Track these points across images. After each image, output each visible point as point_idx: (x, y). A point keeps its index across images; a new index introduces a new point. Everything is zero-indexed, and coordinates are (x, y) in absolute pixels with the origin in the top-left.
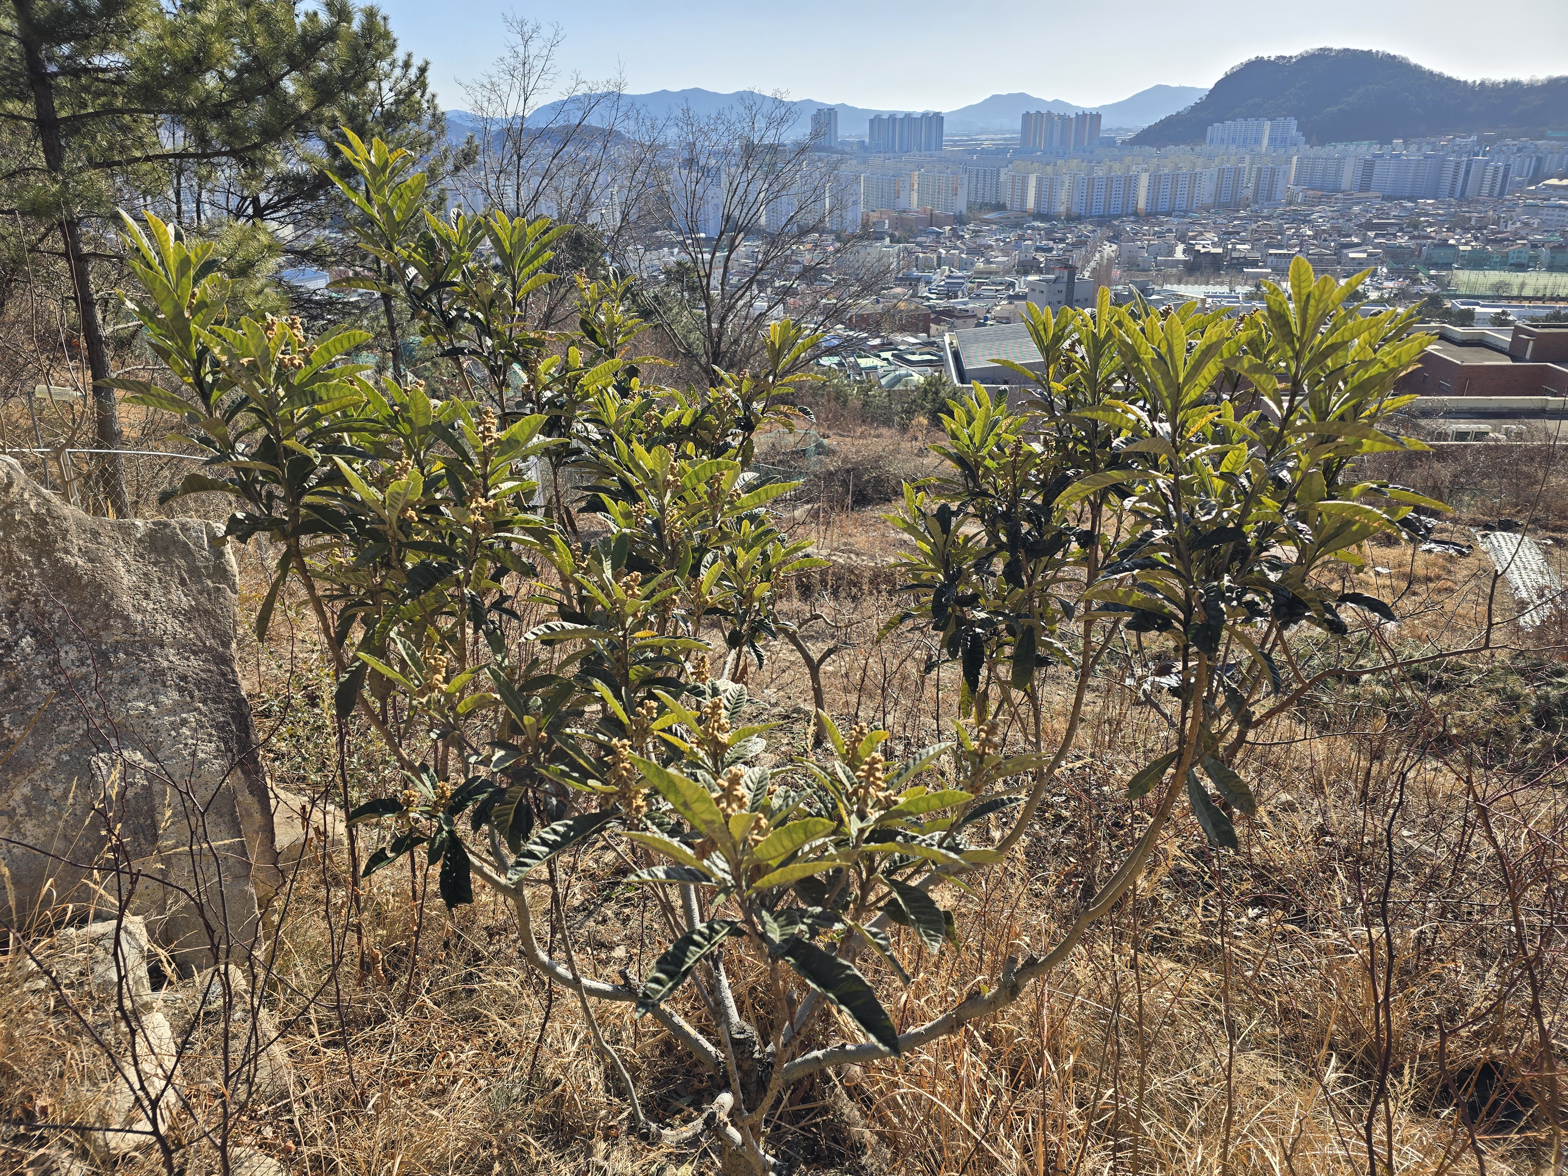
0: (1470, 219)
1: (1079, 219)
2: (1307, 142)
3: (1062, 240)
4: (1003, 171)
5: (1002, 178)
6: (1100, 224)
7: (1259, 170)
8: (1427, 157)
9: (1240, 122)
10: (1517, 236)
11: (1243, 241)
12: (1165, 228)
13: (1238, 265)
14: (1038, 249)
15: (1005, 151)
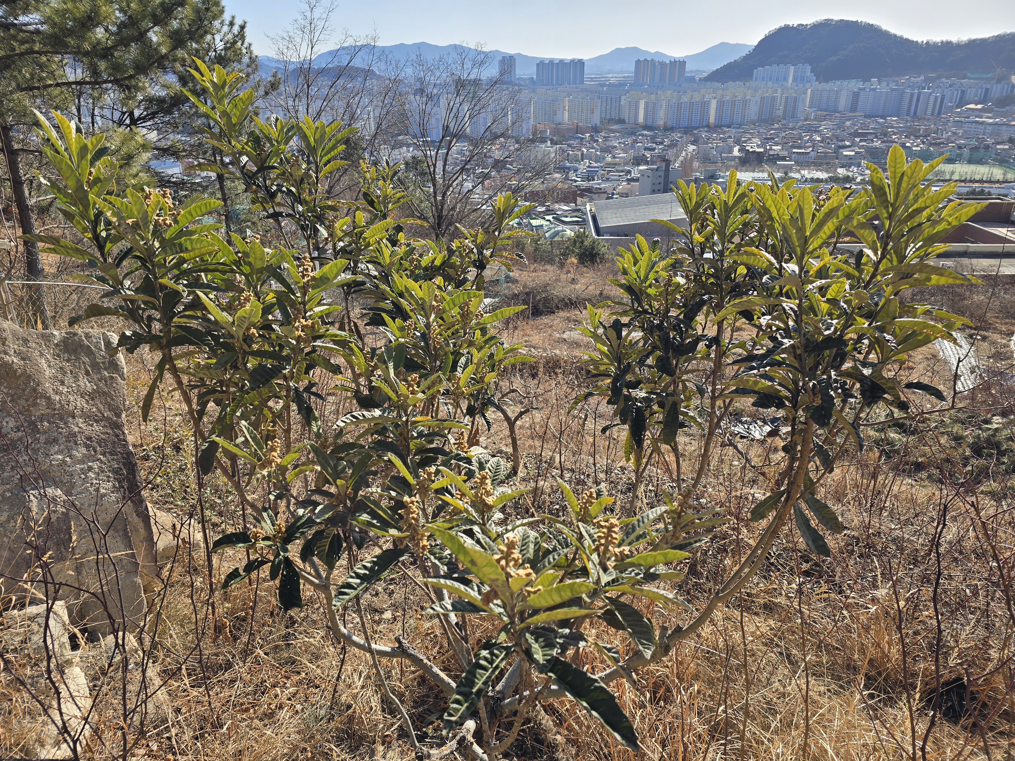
0: (919, 130)
1: (672, 129)
2: (817, 80)
3: (661, 143)
4: (623, 98)
5: (623, 103)
6: (686, 133)
7: (787, 98)
8: (892, 90)
9: (775, 66)
10: (949, 140)
11: (777, 144)
12: (727, 135)
13: (774, 159)
14: (646, 149)
15: (624, 84)
